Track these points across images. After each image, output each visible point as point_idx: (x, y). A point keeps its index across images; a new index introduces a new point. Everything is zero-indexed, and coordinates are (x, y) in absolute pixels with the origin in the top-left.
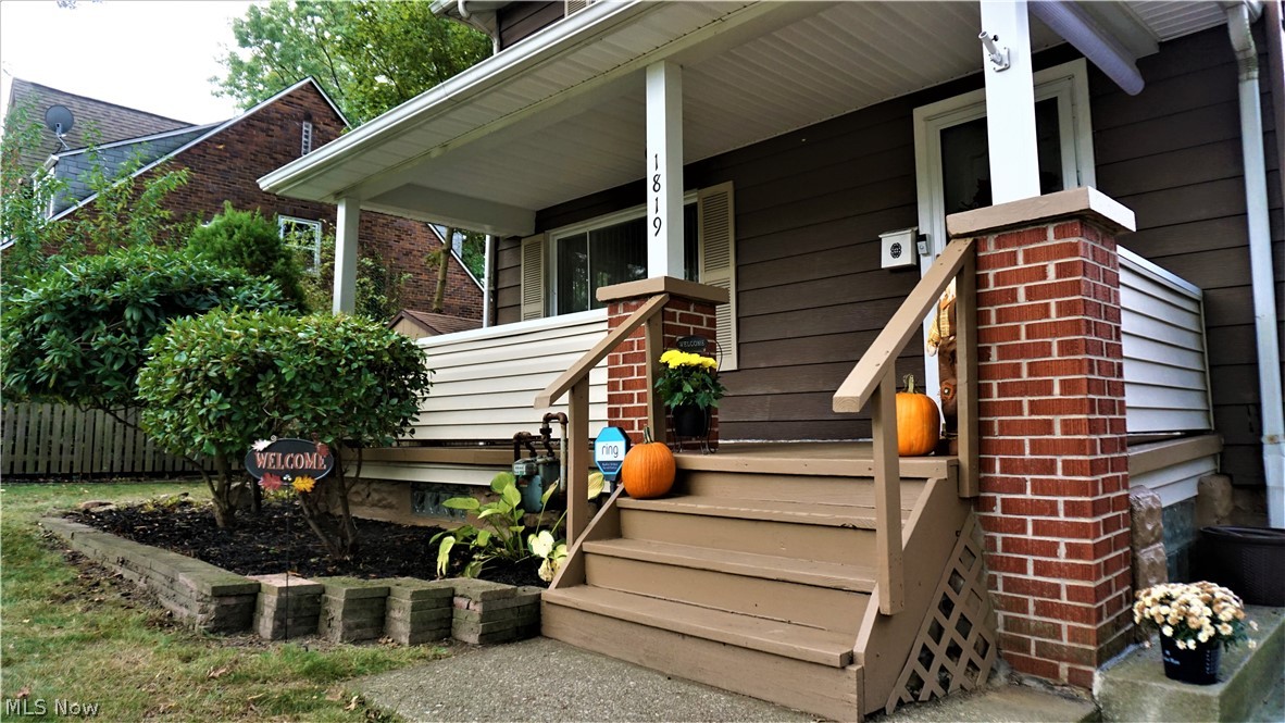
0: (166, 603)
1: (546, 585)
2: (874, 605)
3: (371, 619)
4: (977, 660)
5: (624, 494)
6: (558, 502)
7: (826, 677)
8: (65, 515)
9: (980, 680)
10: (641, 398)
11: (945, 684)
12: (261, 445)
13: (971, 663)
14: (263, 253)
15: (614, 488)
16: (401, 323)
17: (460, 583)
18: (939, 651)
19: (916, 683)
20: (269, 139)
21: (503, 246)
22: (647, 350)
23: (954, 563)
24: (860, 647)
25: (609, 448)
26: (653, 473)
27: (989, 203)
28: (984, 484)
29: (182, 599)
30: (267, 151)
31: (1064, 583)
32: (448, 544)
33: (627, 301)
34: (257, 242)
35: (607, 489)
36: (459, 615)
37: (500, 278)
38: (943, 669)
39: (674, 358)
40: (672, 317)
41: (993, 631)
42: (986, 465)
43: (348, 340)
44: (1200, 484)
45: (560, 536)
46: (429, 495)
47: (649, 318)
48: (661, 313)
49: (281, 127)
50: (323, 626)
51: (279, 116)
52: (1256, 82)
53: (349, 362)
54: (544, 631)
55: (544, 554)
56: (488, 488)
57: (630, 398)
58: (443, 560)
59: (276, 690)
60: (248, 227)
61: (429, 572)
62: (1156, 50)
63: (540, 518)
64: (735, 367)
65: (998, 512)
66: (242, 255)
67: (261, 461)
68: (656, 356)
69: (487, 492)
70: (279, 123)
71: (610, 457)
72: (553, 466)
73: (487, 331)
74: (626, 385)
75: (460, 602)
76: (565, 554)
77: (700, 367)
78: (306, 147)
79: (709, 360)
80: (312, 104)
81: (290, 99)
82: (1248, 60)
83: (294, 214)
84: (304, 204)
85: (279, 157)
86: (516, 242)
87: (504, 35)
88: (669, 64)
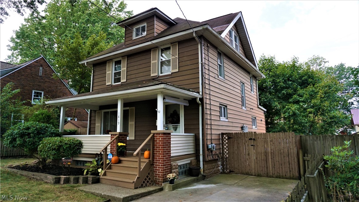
0: (44, 180)
1: (100, 176)
2: (137, 176)
3: (77, 181)
4: (151, 183)
5: (112, 163)
6: (102, 164)
7: (131, 184)
8: (9, 168)
9: (151, 185)
10: (115, 149)
11: (146, 185)
12: (63, 159)
13: (150, 183)
15: (111, 162)
16: (68, 123)
17: (88, 176)
18: (146, 182)
19: (142, 185)
20: (31, 71)
21: (92, 111)
23: (149, 172)
24: (135, 181)
25: (110, 157)
26: (115, 160)
27: (157, 130)
28: (154, 162)
29: (49, 180)
30: (30, 74)
31: (160, 174)
32: (86, 171)
33: (114, 135)
34: (47, 117)
35: (110, 162)
36: (88, 180)
37: (92, 118)
38: (146, 184)
39: (120, 144)
40: (120, 137)
41: (154, 180)
42: (154, 160)
43: (72, 142)
44: (191, 161)
45: (102, 169)
46: (79, 162)
47: (116, 138)
48: (118, 137)
49: (34, 68)
50: (70, 182)
51: (34, 65)
52: (201, 107)
53: (73, 145)
54: (100, 182)
55: (100, 172)
56: (91, 161)
57: (114, 149)
58: (85, 173)
59: (68, 189)
60: (46, 114)
61: (83, 175)
62: (191, 99)
63: (99, 166)
64: (134, 139)
65: (155, 166)
66: (44, 119)
67: (63, 161)
68: (117, 143)
69: (91, 162)
70: (34, 67)
71: (110, 158)
72: (102, 159)
74: (113, 147)
75: (89, 178)
76: (103, 172)
77: (123, 146)
78: (40, 73)
79: (125, 144)
80: (43, 63)
81: (37, 61)
82: (200, 104)
83: (37, 90)
84: (40, 87)
85: (33, 75)
86: (95, 111)
87: (94, 69)
88: (121, 99)
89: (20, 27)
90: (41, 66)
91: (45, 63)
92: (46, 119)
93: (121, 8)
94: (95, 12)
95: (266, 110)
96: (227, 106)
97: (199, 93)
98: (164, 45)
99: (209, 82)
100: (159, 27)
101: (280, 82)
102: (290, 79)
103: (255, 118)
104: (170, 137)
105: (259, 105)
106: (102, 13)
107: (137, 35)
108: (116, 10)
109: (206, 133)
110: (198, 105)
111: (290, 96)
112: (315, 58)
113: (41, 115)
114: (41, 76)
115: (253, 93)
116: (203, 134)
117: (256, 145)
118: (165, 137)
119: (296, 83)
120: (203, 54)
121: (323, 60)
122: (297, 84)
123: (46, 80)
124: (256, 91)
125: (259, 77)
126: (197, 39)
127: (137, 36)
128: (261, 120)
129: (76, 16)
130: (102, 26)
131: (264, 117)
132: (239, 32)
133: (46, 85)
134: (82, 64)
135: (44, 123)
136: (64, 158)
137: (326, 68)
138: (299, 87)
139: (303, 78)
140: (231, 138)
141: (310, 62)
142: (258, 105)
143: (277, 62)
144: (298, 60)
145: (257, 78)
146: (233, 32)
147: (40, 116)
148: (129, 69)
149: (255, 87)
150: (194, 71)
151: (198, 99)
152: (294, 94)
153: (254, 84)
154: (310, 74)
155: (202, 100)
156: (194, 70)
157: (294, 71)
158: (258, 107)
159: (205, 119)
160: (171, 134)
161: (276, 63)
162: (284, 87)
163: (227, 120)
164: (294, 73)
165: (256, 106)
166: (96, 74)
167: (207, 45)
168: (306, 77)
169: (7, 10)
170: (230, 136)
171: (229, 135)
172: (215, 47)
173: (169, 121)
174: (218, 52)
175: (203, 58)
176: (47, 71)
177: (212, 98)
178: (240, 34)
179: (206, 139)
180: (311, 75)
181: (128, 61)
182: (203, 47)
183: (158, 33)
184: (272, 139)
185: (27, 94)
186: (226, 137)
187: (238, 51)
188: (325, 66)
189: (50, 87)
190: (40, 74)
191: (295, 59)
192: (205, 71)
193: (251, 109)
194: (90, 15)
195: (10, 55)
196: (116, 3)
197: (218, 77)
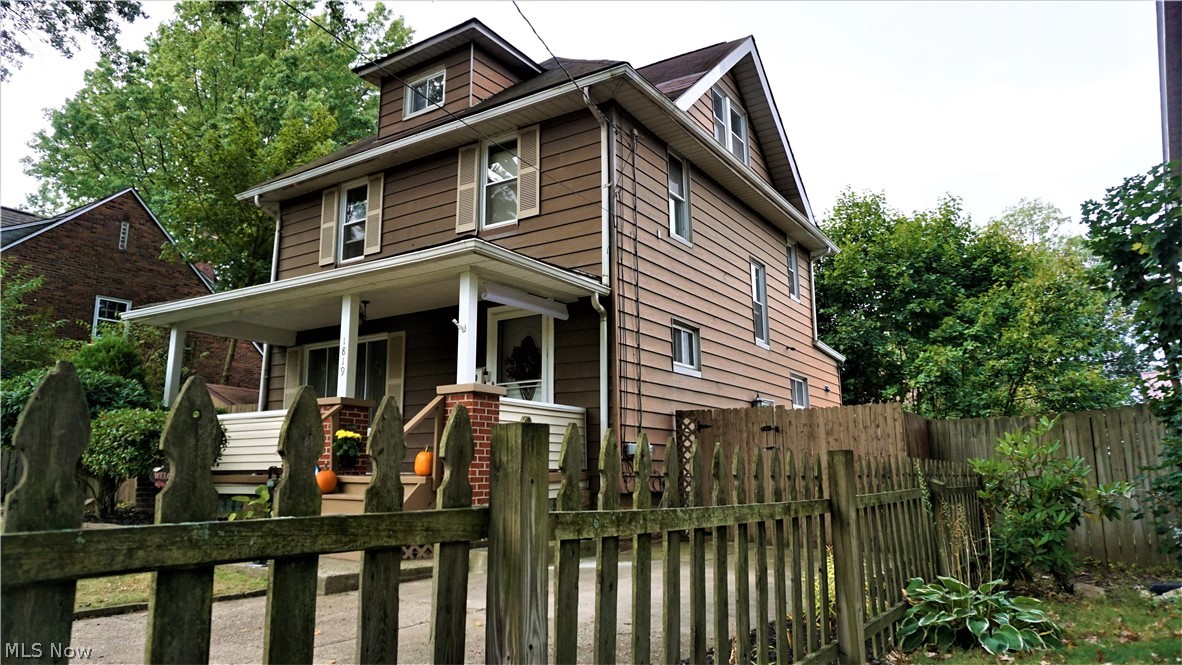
10: (328, 450)
11: (415, 555)
12: (157, 469)
13: (428, 549)
14: (128, 363)
20: (92, 235)
22: (331, 429)
26: (326, 482)
27: (455, 383)
30: (90, 244)
32: (233, 516)
33: (325, 407)
34: (124, 357)
37: (272, 370)
38: (415, 550)
39: (341, 434)
40: (345, 414)
47: (332, 415)
48: (339, 413)
51: (102, 217)
52: (605, 323)
56: (254, 494)
60: (119, 348)
62: (577, 301)
66: (114, 364)
67: (156, 476)
68: (335, 432)
70: (102, 223)
73: (260, 413)
77: (351, 439)
78: (123, 241)
79: (358, 435)
80: (129, 208)
81: (112, 204)
82: (602, 313)
83: (110, 295)
84: (119, 286)
85: (100, 249)
86: (283, 349)
87: (284, 218)
88: (353, 296)
89: (67, 100)
90: (126, 218)
91: (139, 209)
92: (120, 364)
93: (393, 40)
94: (310, 55)
95: (842, 358)
96: (698, 330)
97: (599, 279)
98: (496, 134)
99: (635, 248)
100: (482, 79)
101: (901, 274)
102: (934, 265)
103: (805, 380)
104: (497, 406)
105: (818, 338)
106: (331, 57)
107: (417, 106)
108: (377, 48)
109: (618, 406)
110: (597, 316)
111: (932, 320)
112: (1026, 206)
113: (104, 352)
114: (123, 252)
115: (798, 301)
116: (610, 409)
117: (781, 448)
118: (479, 407)
119: (952, 278)
120: (615, 160)
121: (1052, 215)
122: (954, 283)
123: (142, 264)
124: (807, 295)
125: (818, 249)
126: (594, 110)
127: (416, 109)
128: (827, 390)
129: (247, 64)
130: (331, 100)
131: (836, 381)
132: (748, 103)
133: (139, 280)
134: (247, 200)
135: (112, 373)
136: (159, 469)
137: (1065, 241)
138: (963, 290)
139: (976, 265)
140: (706, 427)
141: (1011, 219)
142: (813, 339)
143: (895, 215)
144: (960, 207)
145: (812, 254)
146: (728, 100)
147: (101, 355)
148: (390, 214)
149: (804, 282)
150: (587, 212)
151: (597, 297)
152: (947, 314)
153: (803, 273)
154: (998, 251)
155: (607, 300)
156: (585, 210)
157: (947, 242)
158: (816, 347)
159: (618, 362)
160: (501, 398)
161: (891, 216)
162: (912, 291)
163: (698, 374)
164: (945, 246)
165: (809, 342)
166: (288, 231)
167: (632, 131)
168: (985, 259)
169: (19, 38)
170: (704, 422)
171: (700, 419)
172: (658, 142)
173: (508, 370)
174: (671, 158)
175: (615, 171)
176: (145, 234)
177: (644, 297)
178: (750, 109)
179: (621, 425)
180: (1000, 253)
181: (388, 187)
182: (615, 137)
183: (481, 99)
184: (831, 426)
185: (78, 307)
186: (689, 424)
187: (746, 163)
188: (1060, 235)
189: (153, 288)
190: (123, 245)
191: (951, 204)
192: (622, 212)
193: (788, 348)
194: (293, 63)
195: (36, 193)
196: (377, 25)
197: (669, 235)
